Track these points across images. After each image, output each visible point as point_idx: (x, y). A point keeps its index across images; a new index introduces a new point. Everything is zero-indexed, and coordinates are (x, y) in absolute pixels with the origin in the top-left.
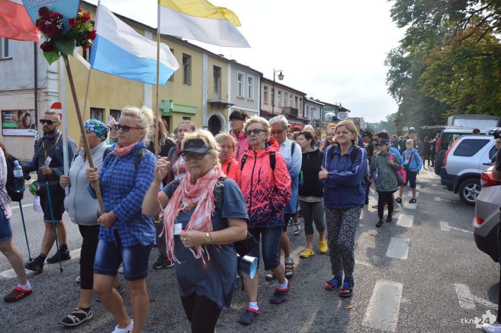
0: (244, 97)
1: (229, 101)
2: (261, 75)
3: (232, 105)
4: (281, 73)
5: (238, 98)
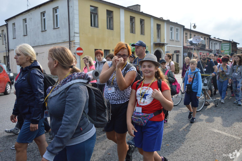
0: (174, 39)
1: (165, 42)
2: (184, 26)
3: (167, 44)
4: (195, 25)
5: (170, 40)
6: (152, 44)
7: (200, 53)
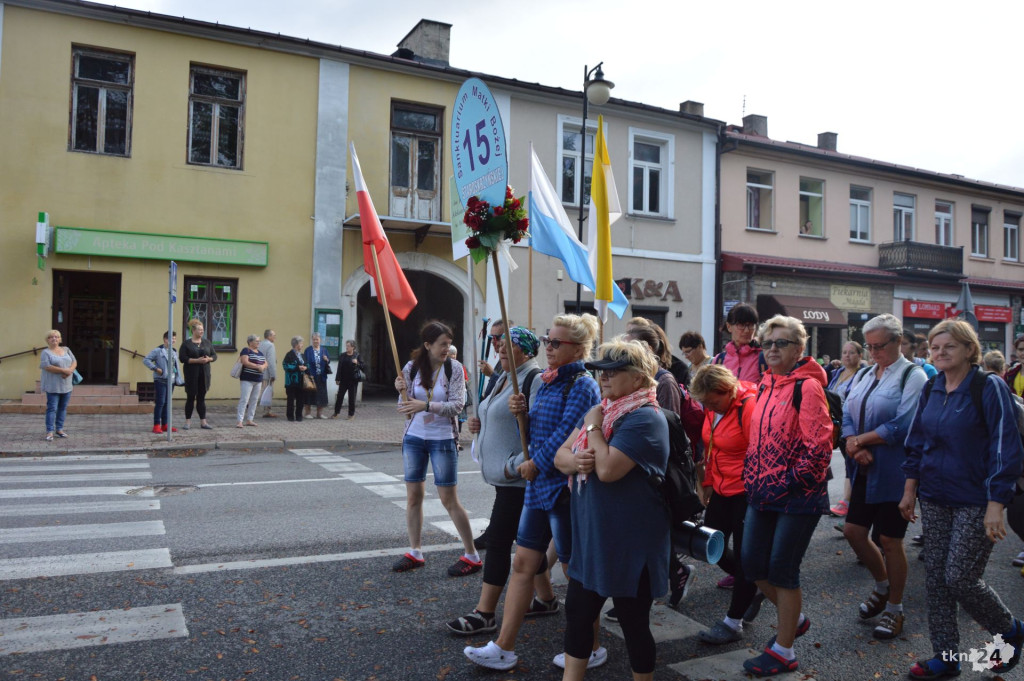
6: (326, 228)
7: (907, 304)
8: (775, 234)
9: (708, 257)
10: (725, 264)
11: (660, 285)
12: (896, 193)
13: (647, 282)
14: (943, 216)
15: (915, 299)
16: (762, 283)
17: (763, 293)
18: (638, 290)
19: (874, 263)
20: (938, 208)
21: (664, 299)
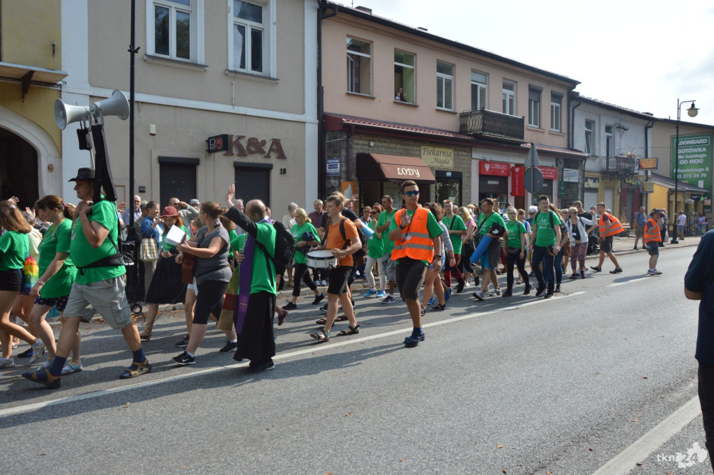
7: (482, 163)
8: (373, 98)
9: (311, 116)
10: (327, 124)
11: (264, 143)
12: (473, 71)
13: (250, 140)
14: (508, 92)
15: (488, 160)
16: (361, 142)
17: (362, 151)
18: (240, 148)
19: (457, 129)
20: (505, 86)
21: (268, 156)
